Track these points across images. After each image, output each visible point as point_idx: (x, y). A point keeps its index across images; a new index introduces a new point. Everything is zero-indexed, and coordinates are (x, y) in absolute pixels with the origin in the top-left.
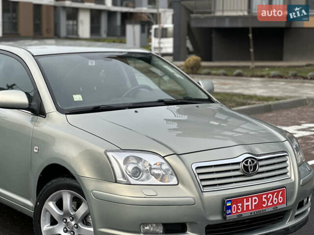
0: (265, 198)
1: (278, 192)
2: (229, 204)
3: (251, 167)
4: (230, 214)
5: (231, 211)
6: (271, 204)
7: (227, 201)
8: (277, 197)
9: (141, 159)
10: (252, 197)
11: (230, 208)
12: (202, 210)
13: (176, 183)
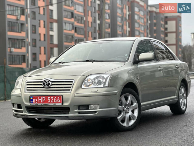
0: (49, 98)
1: (57, 97)
2: (32, 98)
3: (46, 84)
4: (32, 103)
6: (53, 102)
7: (31, 97)
10: (42, 97)
11: (32, 100)
13: (21, 88)
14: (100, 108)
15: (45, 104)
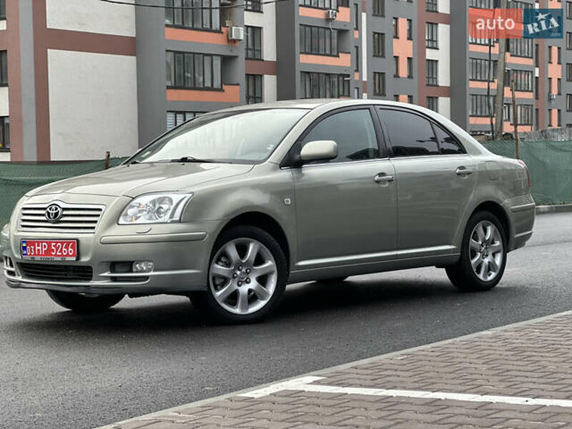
0: (54, 246)
1: (68, 243)
2: (24, 245)
3: (52, 214)
4: (25, 255)
5: (26, 252)
6: (60, 254)
7: (23, 242)
8: (67, 247)
10: (42, 243)
14: (155, 270)
15: (47, 257)
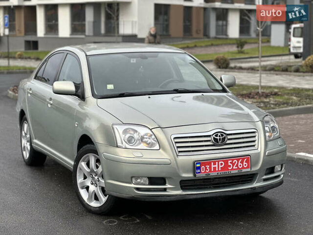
0: (230, 163)
1: (243, 159)
2: (198, 165)
4: (199, 173)
5: (200, 170)
6: (237, 168)
7: (197, 163)
8: (242, 162)
9: (136, 131)
11: (199, 168)
12: (177, 168)
13: (158, 148)
15: (224, 172)
